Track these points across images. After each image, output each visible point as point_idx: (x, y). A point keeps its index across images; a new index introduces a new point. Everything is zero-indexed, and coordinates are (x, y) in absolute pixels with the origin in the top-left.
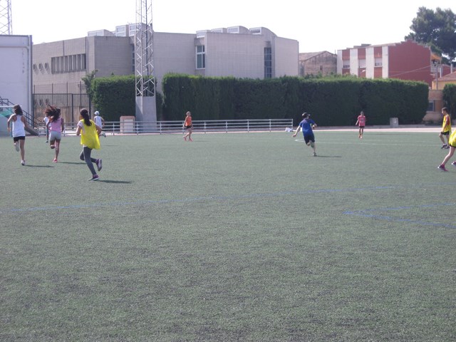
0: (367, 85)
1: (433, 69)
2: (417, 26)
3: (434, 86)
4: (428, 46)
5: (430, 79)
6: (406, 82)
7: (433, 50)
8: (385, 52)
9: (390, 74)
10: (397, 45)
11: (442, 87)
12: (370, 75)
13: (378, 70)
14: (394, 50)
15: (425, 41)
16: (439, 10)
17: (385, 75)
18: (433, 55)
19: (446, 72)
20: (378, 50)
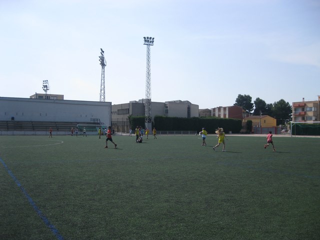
0: (222, 120)
1: (243, 115)
2: (238, 100)
3: (243, 121)
4: (241, 107)
5: (242, 118)
6: (234, 119)
7: (243, 108)
8: (227, 109)
9: (229, 116)
10: (231, 107)
11: (246, 121)
12: (222, 117)
13: (225, 115)
14: (230, 108)
15: (240, 106)
16: (245, 95)
17: (227, 117)
18: (243, 111)
19: (248, 116)
20: (225, 108)
